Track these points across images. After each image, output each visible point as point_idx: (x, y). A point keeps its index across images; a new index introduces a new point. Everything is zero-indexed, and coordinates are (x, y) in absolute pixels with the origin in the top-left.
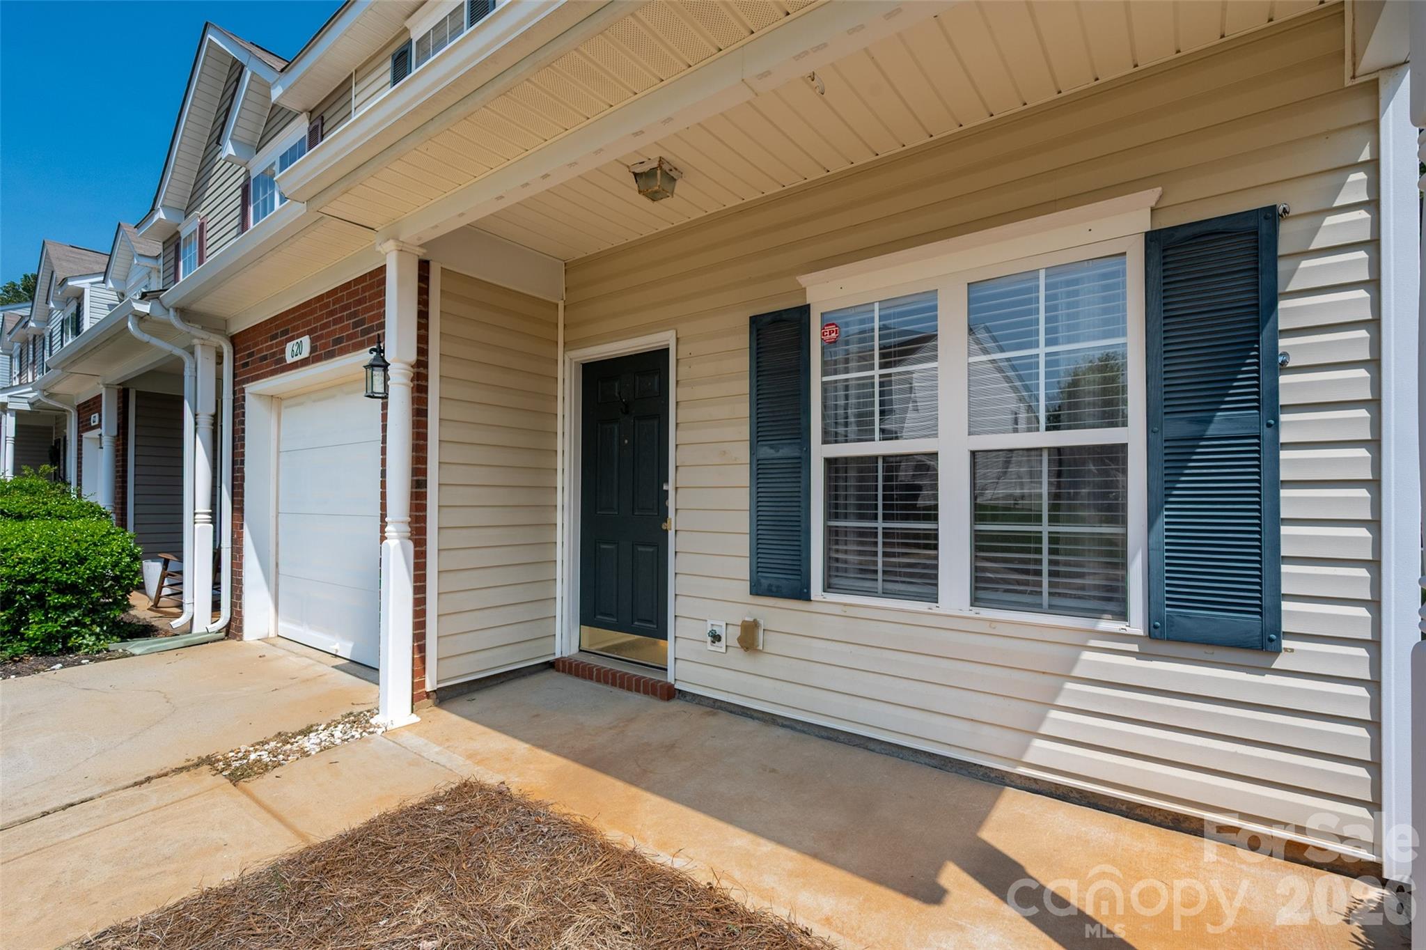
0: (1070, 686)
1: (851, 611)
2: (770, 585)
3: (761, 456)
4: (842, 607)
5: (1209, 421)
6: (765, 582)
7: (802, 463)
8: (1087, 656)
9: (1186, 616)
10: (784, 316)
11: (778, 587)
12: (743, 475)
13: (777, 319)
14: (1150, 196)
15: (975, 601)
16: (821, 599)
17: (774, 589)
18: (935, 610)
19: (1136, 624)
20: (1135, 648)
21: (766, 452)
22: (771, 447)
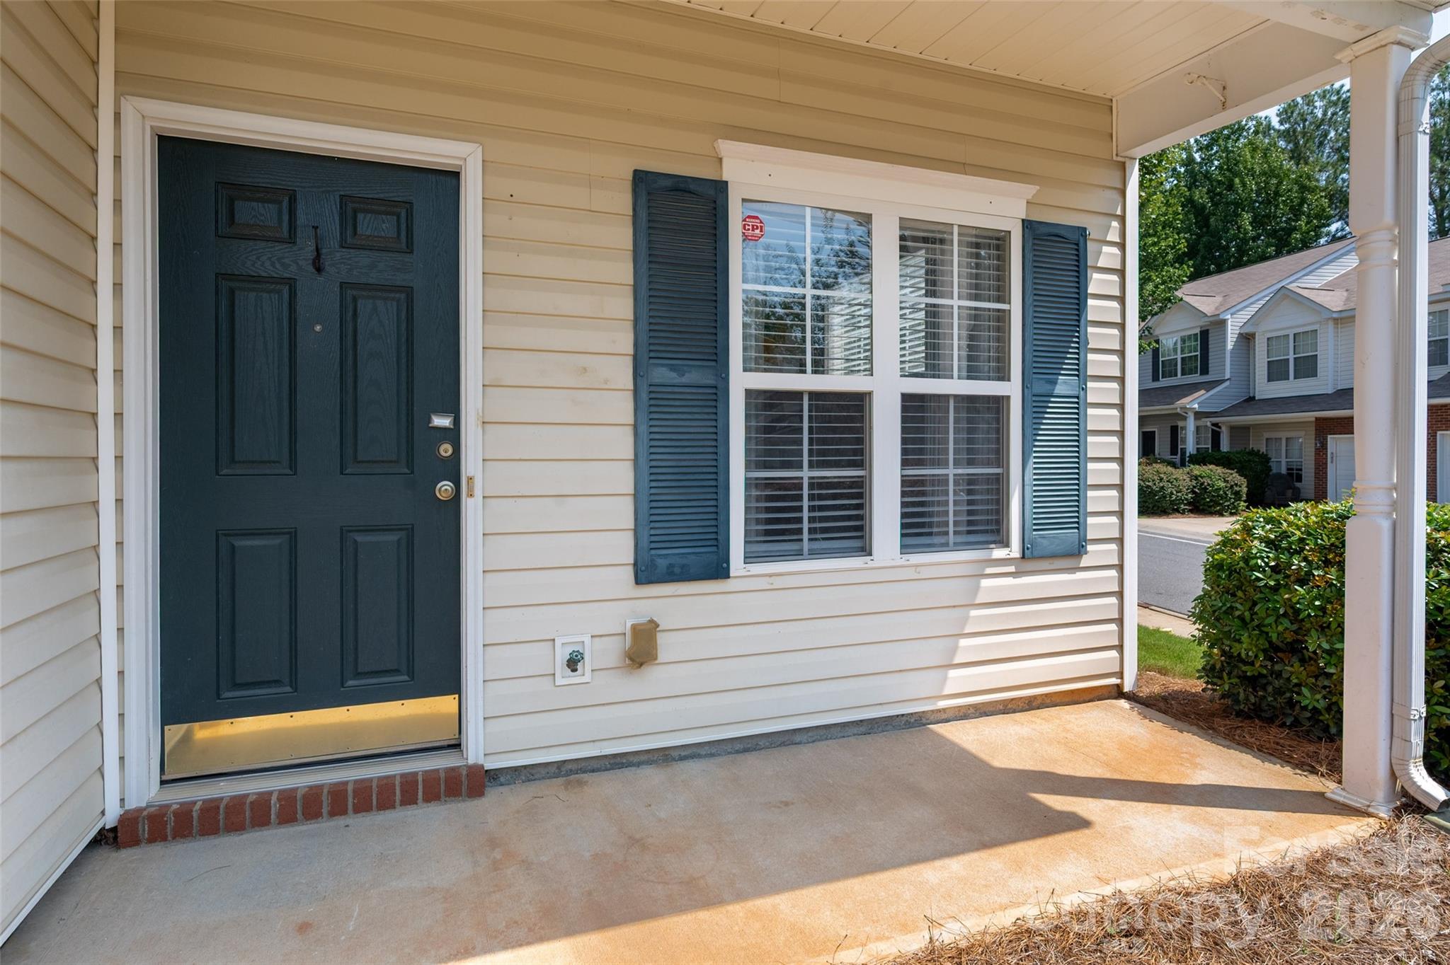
0: (974, 613)
1: (778, 583)
2: (671, 566)
3: (657, 381)
4: (768, 578)
5: (1054, 383)
6: (662, 563)
7: (718, 395)
8: (985, 583)
9: (1043, 537)
10: (692, 187)
11: (683, 567)
12: (622, 408)
13: (681, 187)
14: (1030, 190)
15: (905, 548)
16: (743, 573)
17: (677, 570)
18: (871, 564)
19: (1015, 550)
20: (1012, 569)
21: (662, 374)
22: (673, 368)
